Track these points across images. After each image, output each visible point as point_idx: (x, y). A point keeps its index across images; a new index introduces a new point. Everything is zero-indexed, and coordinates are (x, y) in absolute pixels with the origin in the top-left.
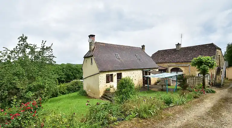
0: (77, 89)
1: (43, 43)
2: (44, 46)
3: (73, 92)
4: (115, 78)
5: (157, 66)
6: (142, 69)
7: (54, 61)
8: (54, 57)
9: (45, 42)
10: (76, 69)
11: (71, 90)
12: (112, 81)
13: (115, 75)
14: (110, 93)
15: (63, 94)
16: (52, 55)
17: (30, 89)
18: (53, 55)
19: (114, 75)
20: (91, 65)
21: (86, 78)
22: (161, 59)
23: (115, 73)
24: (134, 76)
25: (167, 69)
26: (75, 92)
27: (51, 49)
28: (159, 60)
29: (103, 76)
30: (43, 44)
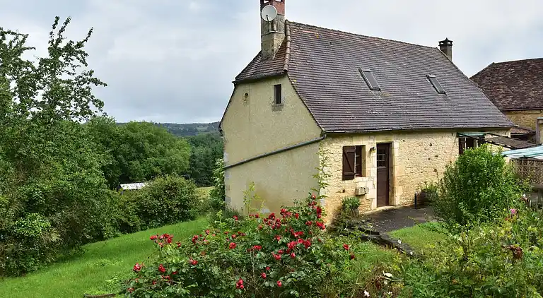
0: (177, 210)
1: (59, 27)
2: (59, 41)
3: (162, 224)
4: (371, 163)
5: (504, 120)
6: (457, 131)
7: (96, 101)
8: (96, 82)
9: (66, 23)
10: (131, 142)
11: (152, 216)
12: (360, 172)
13: (372, 150)
14: (358, 217)
15: (126, 228)
16: (90, 75)
17: (31, 205)
18: (93, 77)
19: (367, 149)
20: (274, 110)
21: (242, 163)
22: (507, 95)
23: (371, 141)
24: (432, 156)
25: (534, 133)
26: (166, 222)
27: (81, 52)
28: (500, 100)
29: (334, 152)
30: (56, 31)
